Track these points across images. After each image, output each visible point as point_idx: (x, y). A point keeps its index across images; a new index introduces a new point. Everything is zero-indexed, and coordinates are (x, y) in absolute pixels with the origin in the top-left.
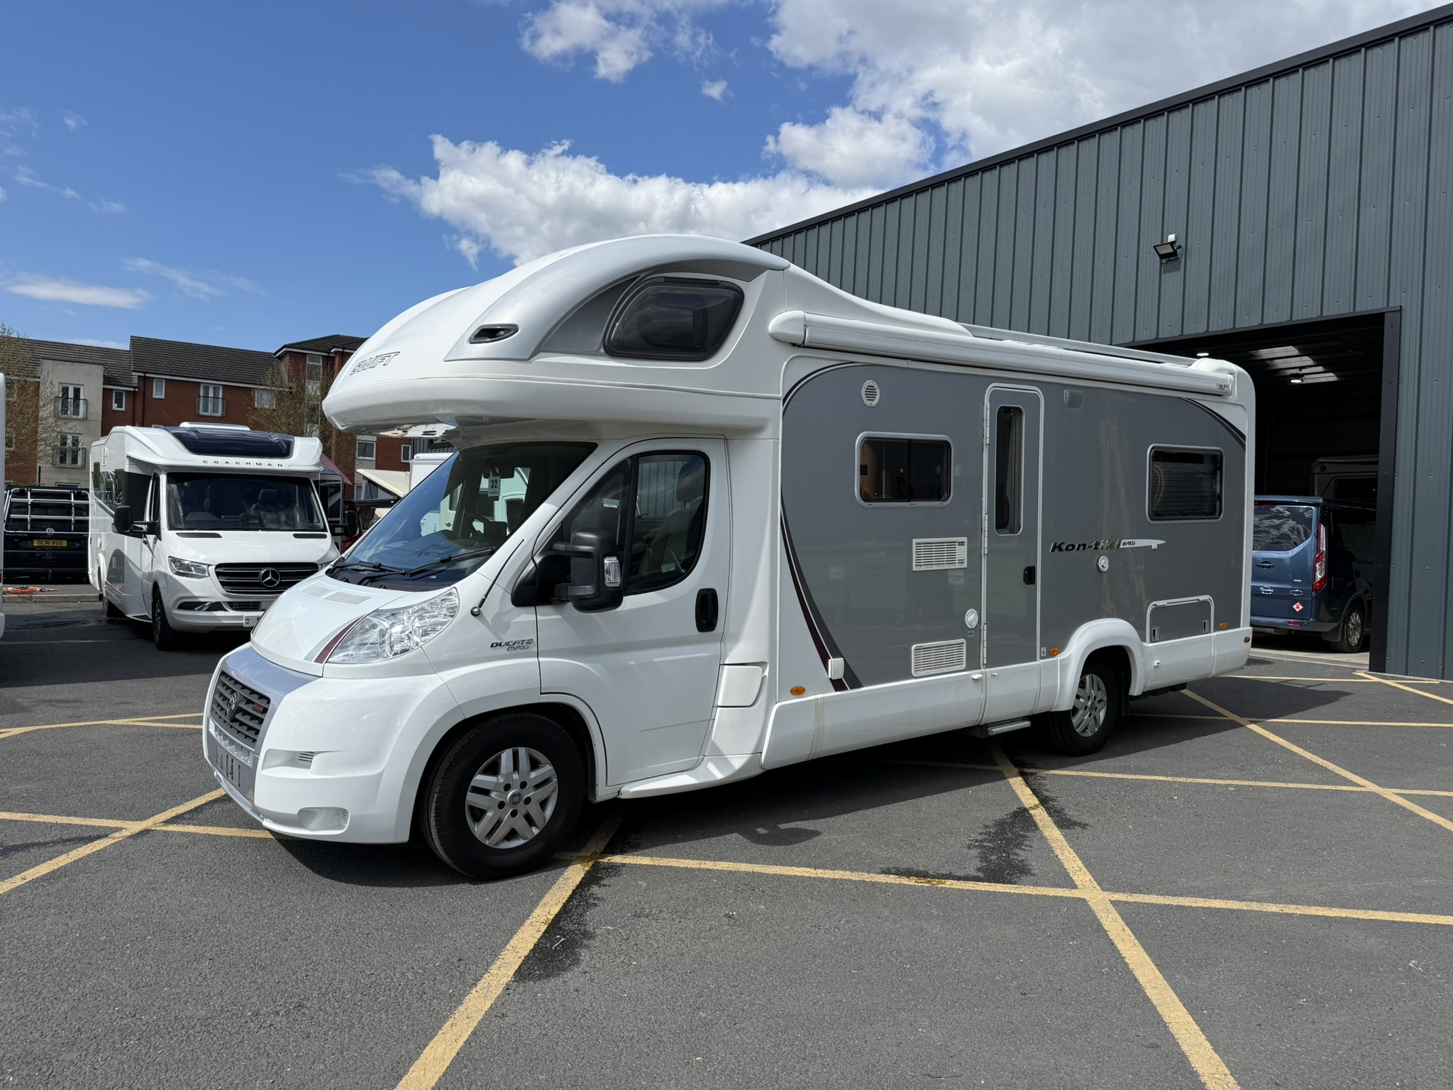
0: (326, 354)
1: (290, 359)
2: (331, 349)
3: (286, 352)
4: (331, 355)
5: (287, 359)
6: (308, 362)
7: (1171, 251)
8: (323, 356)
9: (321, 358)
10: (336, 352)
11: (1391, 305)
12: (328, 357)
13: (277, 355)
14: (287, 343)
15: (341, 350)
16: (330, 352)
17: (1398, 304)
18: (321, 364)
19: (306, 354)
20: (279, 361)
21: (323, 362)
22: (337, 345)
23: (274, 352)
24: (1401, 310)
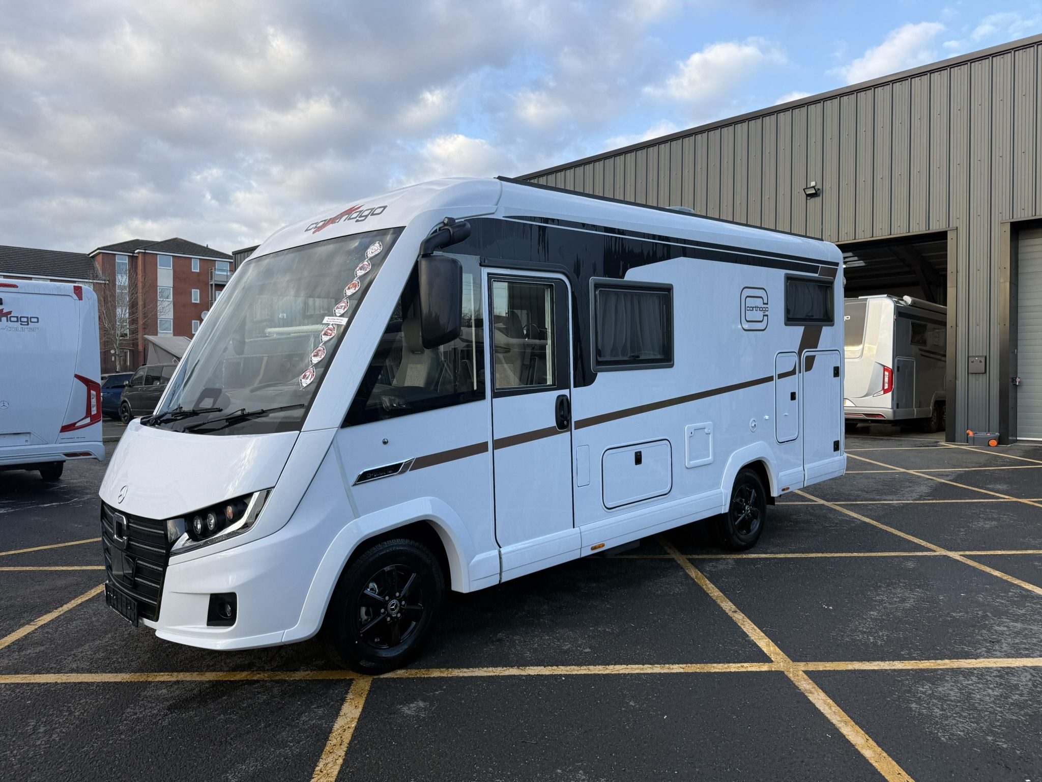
0: (131, 254)
1: (103, 259)
2: (134, 251)
3: (99, 253)
4: (135, 255)
5: (100, 258)
6: (117, 261)
7: (814, 192)
8: (128, 255)
9: (127, 257)
10: (139, 253)
11: (951, 226)
12: (133, 256)
13: (91, 256)
14: (100, 246)
15: (143, 251)
16: (134, 253)
17: (955, 226)
19: (115, 254)
20: (92, 260)
21: (129, 262)
22: (140, 247)
23: (88, 253)
24: (957, 229)
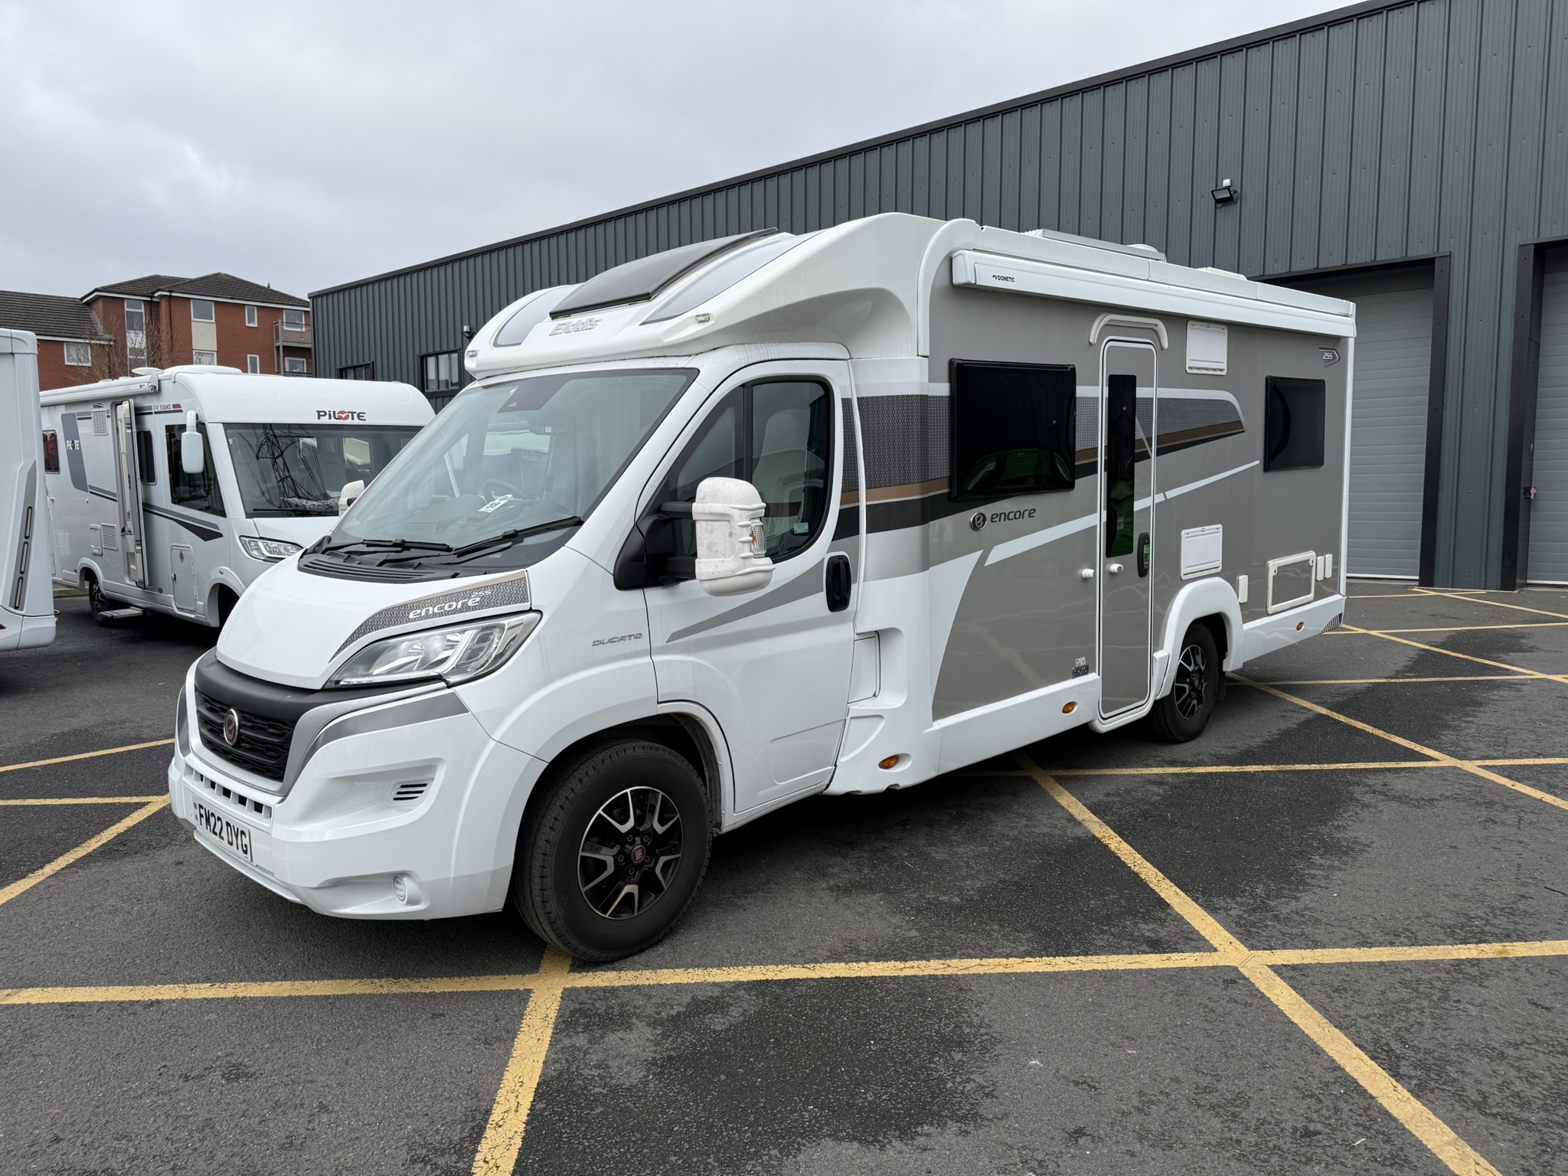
0: (149, 299)
1: (104, 306)
2: (154, 293)
3: (99, 297)
4: (154, 300)
5: (100, 305)
6: (126, 309)
7: (1227, 195)
8: (144, 301)
9: (143, 303)
10: (161, 297)
11: (1441, 250)
12: (151, 302)
13: (84, 301)
14: (98, 286)
15: (168, 294)
16: (154, 297)
17: (1447, 250)
18: (143, 310)
19: (123, 299)
20: (87, 308)
21: (146, 311)
22: (162, 287)
23: (80, 297)
24: (1450, 256)
